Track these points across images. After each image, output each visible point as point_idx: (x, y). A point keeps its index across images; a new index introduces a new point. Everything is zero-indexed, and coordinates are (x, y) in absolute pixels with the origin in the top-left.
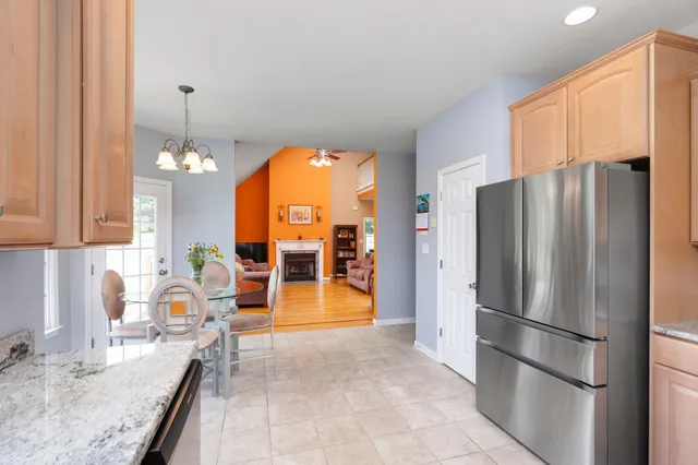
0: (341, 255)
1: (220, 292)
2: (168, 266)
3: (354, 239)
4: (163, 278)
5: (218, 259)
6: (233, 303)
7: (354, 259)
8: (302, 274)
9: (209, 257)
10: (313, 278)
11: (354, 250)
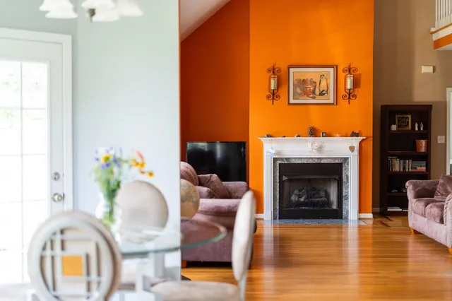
0: (397, 166)
1: (149, 239)
2: (66, 186)
3: (426, 135)
4: (58, 207)
5: (146, 178)
6: (174, 260)
7: (424, 176)
8: (314, 204)
9: (128, 175)
10: (338, 214)
11: (425, 158)
